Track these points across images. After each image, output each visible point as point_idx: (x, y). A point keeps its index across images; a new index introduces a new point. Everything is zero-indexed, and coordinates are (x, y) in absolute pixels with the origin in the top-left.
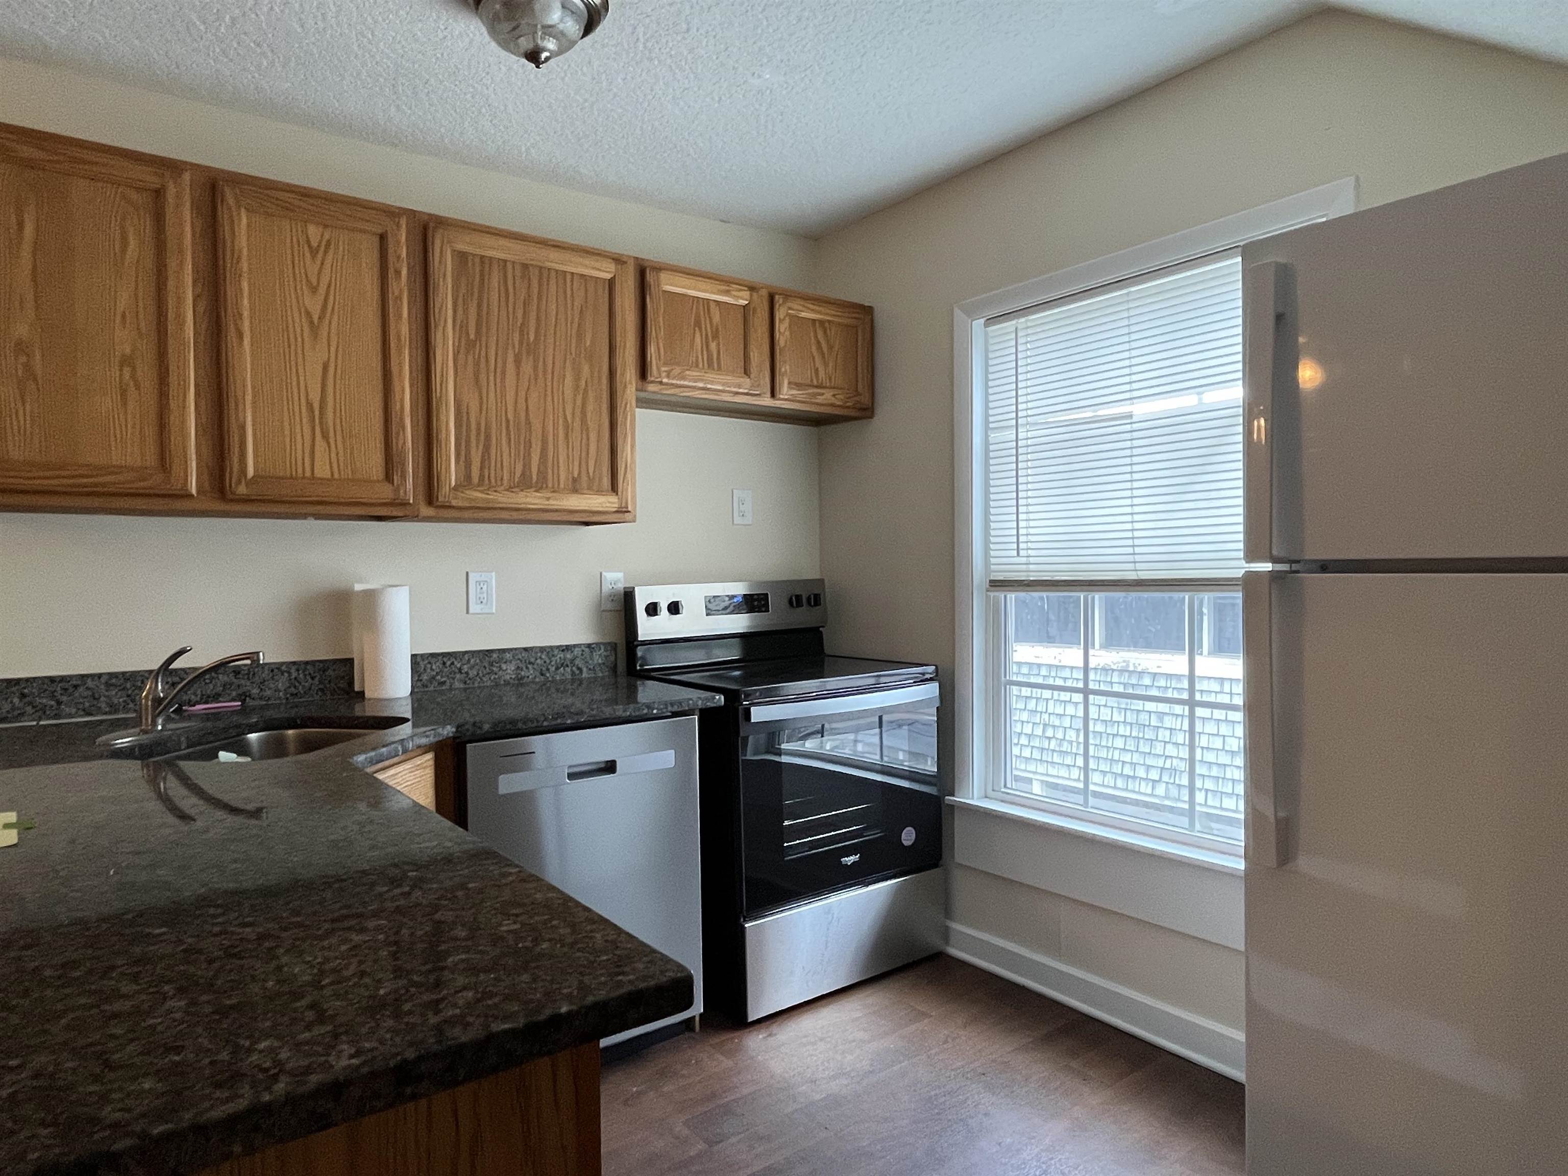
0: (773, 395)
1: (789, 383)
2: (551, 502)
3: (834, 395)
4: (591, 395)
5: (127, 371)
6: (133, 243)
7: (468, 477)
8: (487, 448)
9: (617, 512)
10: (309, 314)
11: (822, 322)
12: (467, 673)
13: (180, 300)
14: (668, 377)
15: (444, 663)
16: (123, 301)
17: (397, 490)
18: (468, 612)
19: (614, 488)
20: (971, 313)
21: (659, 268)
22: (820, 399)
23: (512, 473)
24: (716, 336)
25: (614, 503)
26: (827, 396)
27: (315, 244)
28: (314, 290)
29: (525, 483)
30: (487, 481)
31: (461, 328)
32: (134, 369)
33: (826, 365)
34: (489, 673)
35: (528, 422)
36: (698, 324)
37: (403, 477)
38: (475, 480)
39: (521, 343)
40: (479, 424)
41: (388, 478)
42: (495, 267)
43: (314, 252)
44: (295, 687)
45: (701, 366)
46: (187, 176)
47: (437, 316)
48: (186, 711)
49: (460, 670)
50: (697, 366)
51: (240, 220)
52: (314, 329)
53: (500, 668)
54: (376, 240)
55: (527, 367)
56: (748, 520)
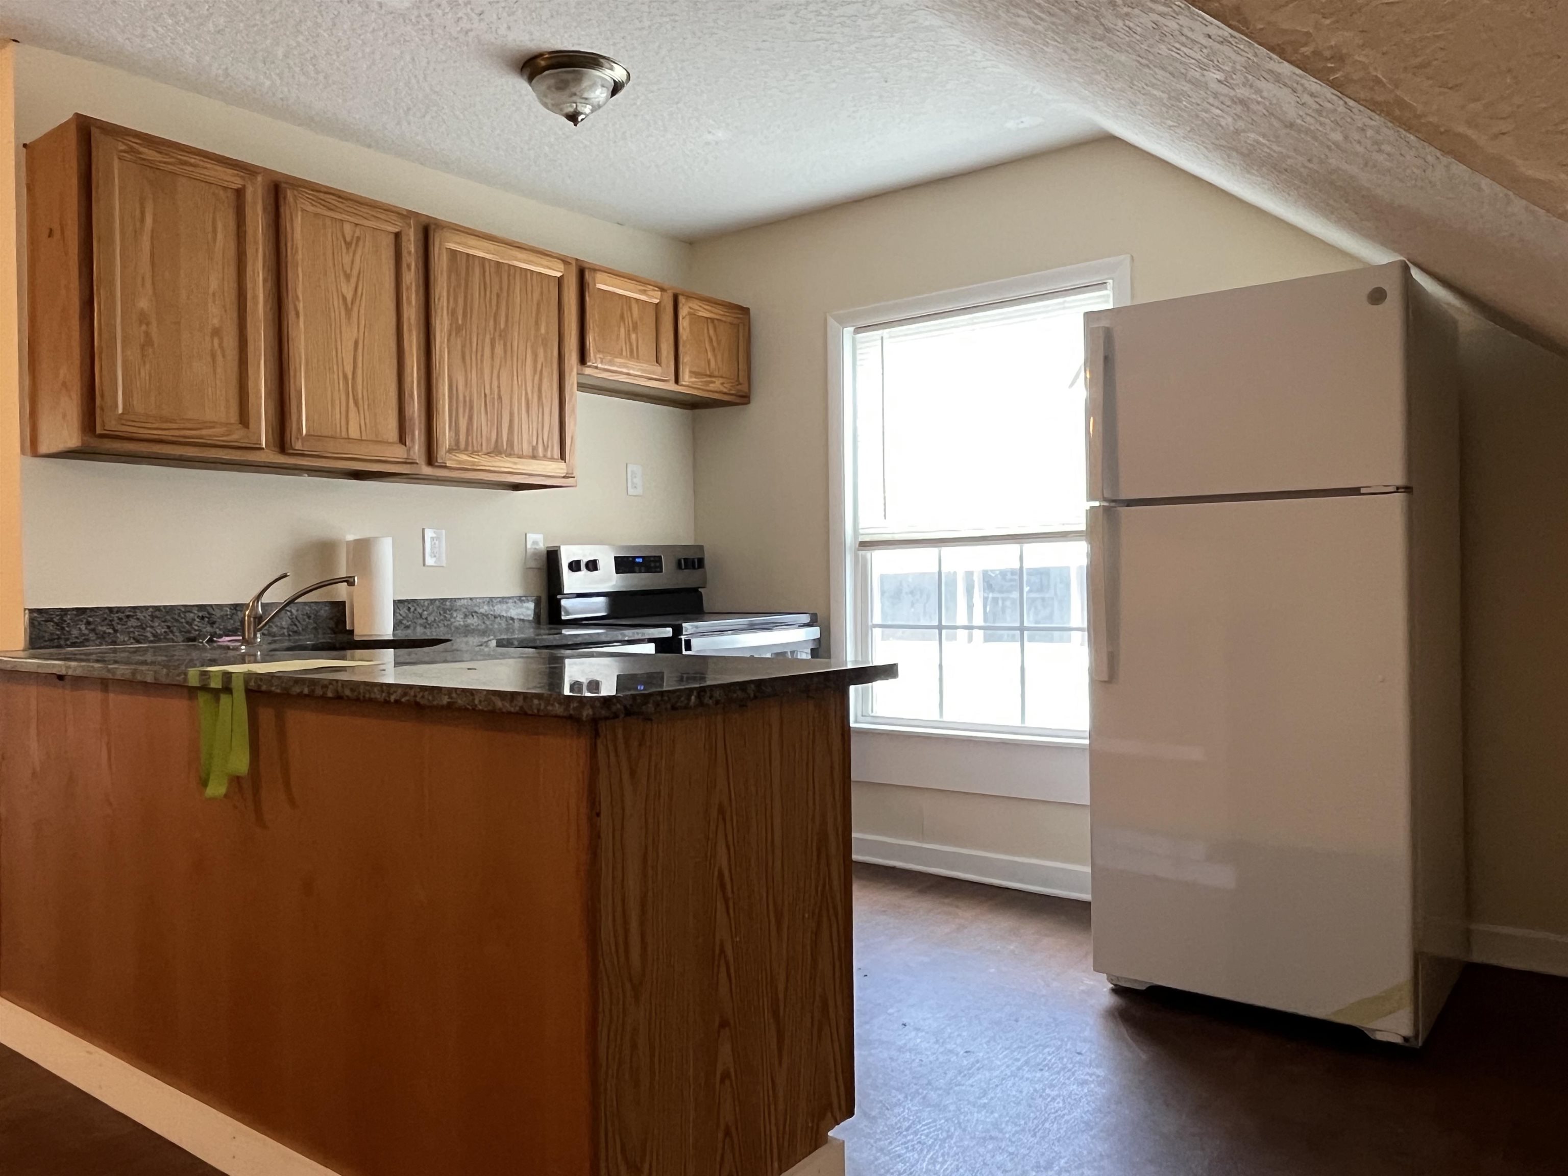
0: (677, 381)
1: (691, 372)
2: (519, 467)
3: (722, 384)
4: (545, 374)
5: (216, 341)
6: (221, 234)
7: (457, 442)
8: (471, 418)
9: (564, 477)
10: (344, 299)
11: (712, 320)
12: (426, 619)
13: (255, 282)
14: (602, 362)
15: (409, 609)
16: (214, 283)
17: (409, 451)
18: (424, 565)
19: (563, 457)
20: (843, 321)
21: (595, 270)
22: (712, 387)
23: (489, 440)
24: (635, 327)
25: (562, 469)
26: (717, 385)
27: (348, 239)
28: (348, 277)
29: (497, 451)
30: (470, 448)
31: (453, 313)
32: (221, 340)
33: (715, 356)
34: (442, 620)
35: (500, 397)
36: (622, 317)
37: (413, 440)
38: (462, 444)
39: (495, 329)
40: (465, 397)
41: (402, 440)
42: (477, 262)
43: (348, 245)
44: (296, 625)
45: (624, 353)
46: (260, 178)
47: (436, 302)
48: (216, 642)
49: (421, 615)
50: (621, 354)
51: (297, 216)
52: (348, 311)
53: (451, 615)
54: (392, 237)
55: (499, 349)
56: (639, 491)
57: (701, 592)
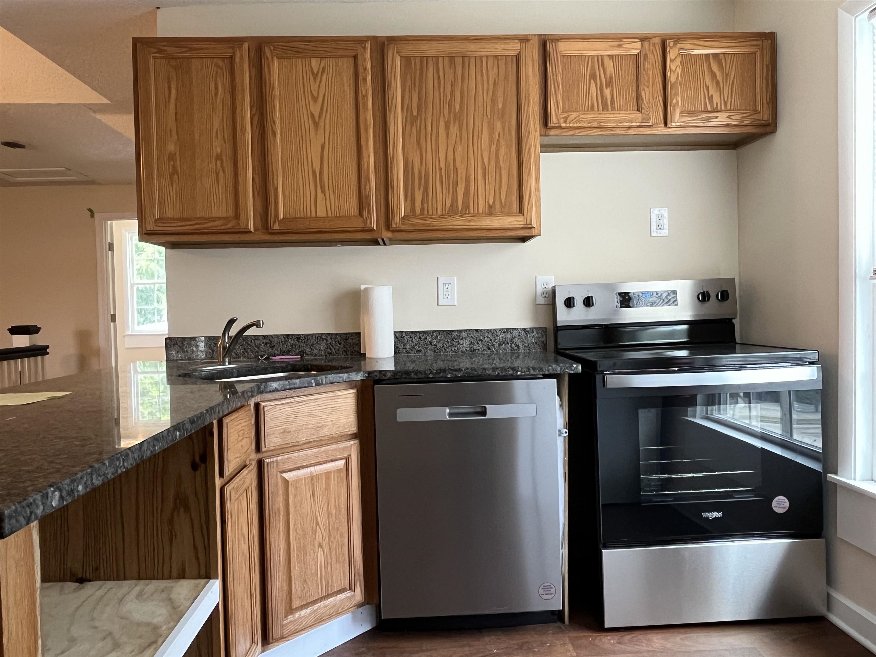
0: (666, 124)
1: (682, 112)
2: (472, 223)
3: (729, 117)
4: (502, 143)
5: (219, 163)
6: (220, 91)
7: (413, 210)
8: (426, 190)
9: (523, 228)
10: (313, 115)
11: (716, 56)
12: (436, 345)
13: (243, 118)
14: (565, 122)
15: (420, 338)
16: (216, 124)
17: (365, 222)
18: (438, 305)
19: (521, 211)
20: (852, 10)
21: (557, 39)
22: (714, 122)
23: (444, 205)
24: (609, 83)
25: (521, 221)
26: (722, 118)
27: (315, 72)
28: (315, 99)
29: (453, 211)
30: (426, 212)
31: (407, 109)
32: (222, 162)
33: (721, 92)
34: (450, 346)
35: (456, 169)
36: (593, 76)
37: (369, 212)
38: (418, 211)
39: (449, 113)
40: (420, 173)
41: (361, 214)
42: (430, 63)
43: (315, 76)
45: (596, 109)
46: (246, 45)
47: (390, 104)
49: (431, 344)
50: (592, 109)
51: (273, 64)
52: (316, 125)
53: (459, 343)
54: (352, 60)
55: (454, 130)
56: (665, 232)
57: (734, 323)
